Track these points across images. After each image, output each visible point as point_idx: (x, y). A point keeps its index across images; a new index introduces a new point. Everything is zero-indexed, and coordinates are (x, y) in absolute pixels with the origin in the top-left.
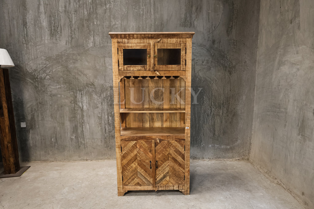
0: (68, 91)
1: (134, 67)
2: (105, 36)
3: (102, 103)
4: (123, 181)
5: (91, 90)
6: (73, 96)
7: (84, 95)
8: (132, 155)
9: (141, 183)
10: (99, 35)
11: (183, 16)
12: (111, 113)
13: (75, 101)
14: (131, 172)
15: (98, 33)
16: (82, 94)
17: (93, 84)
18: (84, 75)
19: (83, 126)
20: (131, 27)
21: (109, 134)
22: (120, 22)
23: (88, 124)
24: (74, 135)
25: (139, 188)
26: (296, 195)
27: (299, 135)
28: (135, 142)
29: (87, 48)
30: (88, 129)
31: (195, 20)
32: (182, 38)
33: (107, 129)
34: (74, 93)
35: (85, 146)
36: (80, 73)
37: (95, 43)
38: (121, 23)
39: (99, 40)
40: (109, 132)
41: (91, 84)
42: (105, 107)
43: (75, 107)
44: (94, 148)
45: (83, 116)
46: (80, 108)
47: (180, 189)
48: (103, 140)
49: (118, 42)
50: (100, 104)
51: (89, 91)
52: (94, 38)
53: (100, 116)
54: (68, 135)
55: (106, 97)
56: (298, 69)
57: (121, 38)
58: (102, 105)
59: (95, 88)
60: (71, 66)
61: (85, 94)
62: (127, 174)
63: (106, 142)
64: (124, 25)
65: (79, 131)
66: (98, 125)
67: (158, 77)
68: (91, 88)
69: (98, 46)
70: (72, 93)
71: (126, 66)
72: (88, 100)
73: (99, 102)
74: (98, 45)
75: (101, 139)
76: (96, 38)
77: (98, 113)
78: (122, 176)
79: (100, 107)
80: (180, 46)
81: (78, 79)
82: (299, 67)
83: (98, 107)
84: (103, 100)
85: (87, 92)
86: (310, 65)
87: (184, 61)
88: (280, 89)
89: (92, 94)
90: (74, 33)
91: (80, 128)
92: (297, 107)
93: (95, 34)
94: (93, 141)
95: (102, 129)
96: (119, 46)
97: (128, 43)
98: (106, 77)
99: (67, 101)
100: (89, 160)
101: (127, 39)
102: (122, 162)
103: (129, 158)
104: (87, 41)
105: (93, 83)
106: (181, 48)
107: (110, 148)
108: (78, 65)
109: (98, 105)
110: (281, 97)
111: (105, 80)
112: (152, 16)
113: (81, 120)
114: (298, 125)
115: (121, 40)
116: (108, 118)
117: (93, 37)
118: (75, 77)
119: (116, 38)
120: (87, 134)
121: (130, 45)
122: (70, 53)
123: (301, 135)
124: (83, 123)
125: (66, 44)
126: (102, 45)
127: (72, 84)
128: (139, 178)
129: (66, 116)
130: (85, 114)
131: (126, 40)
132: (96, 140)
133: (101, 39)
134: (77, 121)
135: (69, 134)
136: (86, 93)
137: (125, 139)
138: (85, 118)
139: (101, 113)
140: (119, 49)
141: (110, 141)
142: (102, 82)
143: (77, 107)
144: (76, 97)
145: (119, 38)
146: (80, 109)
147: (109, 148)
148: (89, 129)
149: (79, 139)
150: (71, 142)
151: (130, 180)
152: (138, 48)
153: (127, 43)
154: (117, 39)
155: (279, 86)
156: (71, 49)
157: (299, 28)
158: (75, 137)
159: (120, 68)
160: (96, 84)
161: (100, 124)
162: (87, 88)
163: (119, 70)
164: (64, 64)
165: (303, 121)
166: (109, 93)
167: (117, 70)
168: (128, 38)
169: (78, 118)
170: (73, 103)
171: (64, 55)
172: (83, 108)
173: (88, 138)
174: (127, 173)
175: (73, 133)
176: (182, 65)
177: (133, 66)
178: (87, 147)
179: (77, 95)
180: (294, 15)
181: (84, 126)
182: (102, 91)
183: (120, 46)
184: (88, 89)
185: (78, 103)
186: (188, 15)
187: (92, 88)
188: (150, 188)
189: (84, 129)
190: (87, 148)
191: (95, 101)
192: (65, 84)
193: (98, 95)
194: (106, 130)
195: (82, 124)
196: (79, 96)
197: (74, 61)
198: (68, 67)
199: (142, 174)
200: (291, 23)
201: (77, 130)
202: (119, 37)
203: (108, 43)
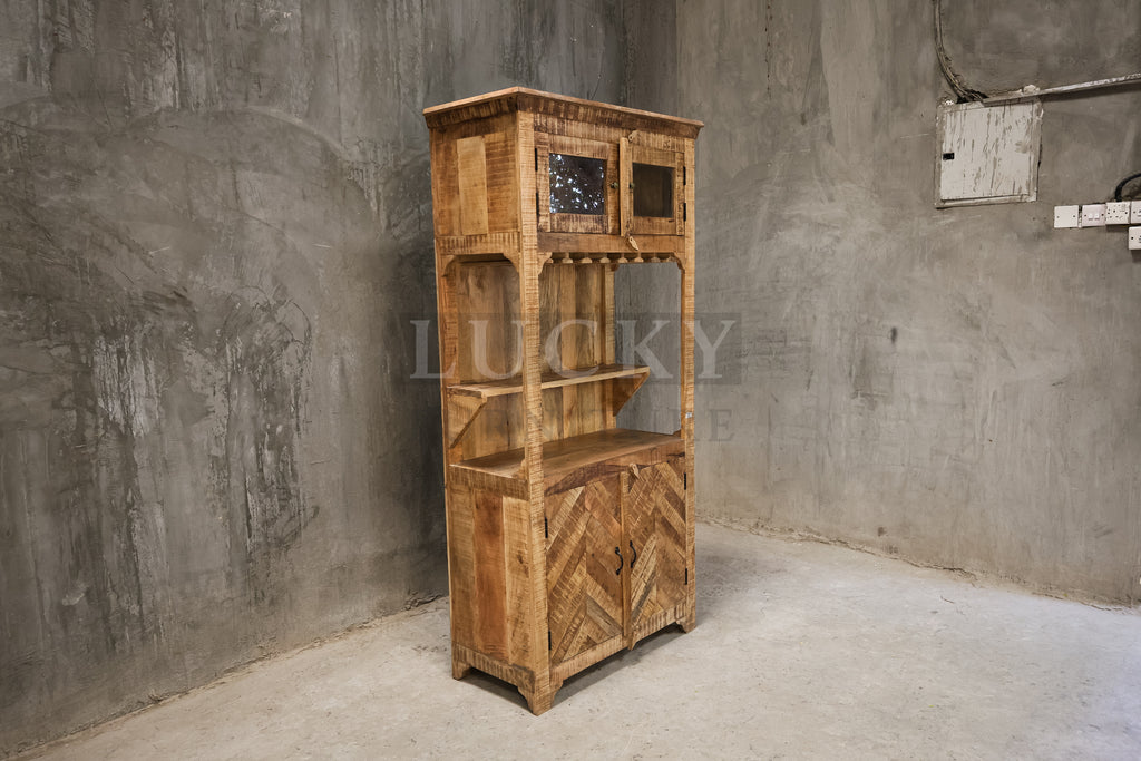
0: (40, 343)
1: (575, 219)
2: (234, 64)
3: (228, 389)
4: (550, 649)
5: (170, 326)
6: (72, 367)
7: (134, 359)
8: (574, 539)
9: (594, 637)
10: (203, 52)
11: (508, 39)
12: (271, 432)
13: (83, 395)
14: (573, 607)
15: (200, 46)
16: (121, 353)
17: (180, 298)
18: (130, 250)
19: (130, 520)
20: (344, 44)
21: (266, 536)
22: (298, 11)
23: (158, 510)
24: (82, 586)
25: (592, 656)
26: (861, 543)
27: (855, 395)
28: (581, 489)
29: (143, 113)
30: (162, 532)
31: (540, 58)
32: (676, 134)
33: (256, 512)
34: (74, 347)
35: (144, 629)
36: (107, 241)
37: (185, 93)
38: (303, 18)
39: (208, 83)
40: (266, 523)
41: (172, 296)
42: (245, 404)
43: (81, 425)
44: (195, 626)
45: (129, 467)
46: (115, 425)
47: (678, 618)
48: (238, 572)
49: (537, 128)
50: (220, 396)
51: (160, 334)
52: (179, 63)
53: (218, 452)
54: (41, 592)
55: (249, 359)
56: (838, 239)
57: (545, 111)
58: (228, 396)
59: (193, 318)
60: (55, 198)
61: (143, 351)
62: (561, 617)
63: (251, 578)
64: (317, 27)
65: (111, 556)
66: (209, 500)
67: (625, 255)
68: (171, 315)
69: (202, 110)
70: (65, 350)
71: (557, 216)
72: (157, 382)
73: (213, 385)
74: (201, 101)
75: (228, 569)
76: (192, 69)
77: (212, 441)
78: (547, 630)
79: (222, 410)
80: (674, 160)
81: (96, 272)
82: (838, 233)
83: (208, 413)
84: (233, 374)
85: (150, 341)
86: (871, 229)
87: (681, 207)
88: (780, 290)
89: (179, 347)
90: (72, 22)
91: (116, 537)
92: (843, 329)
93: (188, 49)
94: (188, 588)
95: (230, 517)
96: (538, 142)
97: (561, 133)
98: (244, 262)
99: (28, 398)
100: (169, 694)
101: (559, 118)
102: (549, 577)
103: (567, 553)
104: (144, 75)
105: (183, 293)
106: (675, 165)
107: (272, 602)
108: (96, 196)
109: (210, 401)
110: (788, 310)
111: (241, 277)
112: (415, 16)
113: (121, 490)
114: (850, 374)
115: (544, 121)
116: (259, 456)
117: (178, 58)
118: (81, 261)
119: (532, 111)
120: (154, 560)
121: (566, 141)
122: (49, 126)
123: (863, 395)
124: (130, 506)
125: (22, 75)
126: (221, 107)
127: (60, 298)
128: (591, 618)
129: (28, 485)
130: (140, 456)
131: (556, 123)
132: (203, 580)
133: (216, 75)
134: (97, 503)
135: (48, 586)
136: (144, 341)
137: (556, 485)
138: (144, 479)
139: (223, 440)
140: (539, 152)
141: (268, 568)
142: (226, 285)
143: (97, 427)
144: (88, 370)
145: (537, 112)
146: (113, 436)
147: (267, 601)
148: (167, 530)
149: (113, 597)
150: (65, 627)
151: (569, 637)
152: (586, 154)
153: (559, 134)
154: (533, 115)
155: (778, 281)
156: (54, 108)
157: (829, 138)
158: (88, 593)
159: (542, 220)
160: (195, 296)
161: (222, 492)
162: (150, 317)
163: (540, 230)
164: (10, 184)
165: (863, 361)
166: (258, 336)
167: (535, 227)
168: (562, 116)
169: (104, 485)
170: (70, 408)
171: (8, 134)
172: (128, 426)
173: (163, 582)
174: (561, 612)
175: (74, 575)
176: (678, 218)
177: (574, 215)
178: (157, 630)
179: (97, 359)
180: (812, 106)
181: (137, 525)
182: (228, 334)
183: (540, 143)
184: (159, 324)
185: (101, 404)
186: (522, 39)
187: (176, 316)
188: (615, 644)
189: (136, 538)
190: (159, 635)
191: (196, 385)
192: (17, 301)
193: (207, 350)
194: (249, 517)
195: (126, 514)
196: (104, 363)
197: (70, 173)
198: (34, 205)
199: (597, 601)
200: (804, 122)
201: (96, 554)
202: (541, 110)
203: (247, 100)
